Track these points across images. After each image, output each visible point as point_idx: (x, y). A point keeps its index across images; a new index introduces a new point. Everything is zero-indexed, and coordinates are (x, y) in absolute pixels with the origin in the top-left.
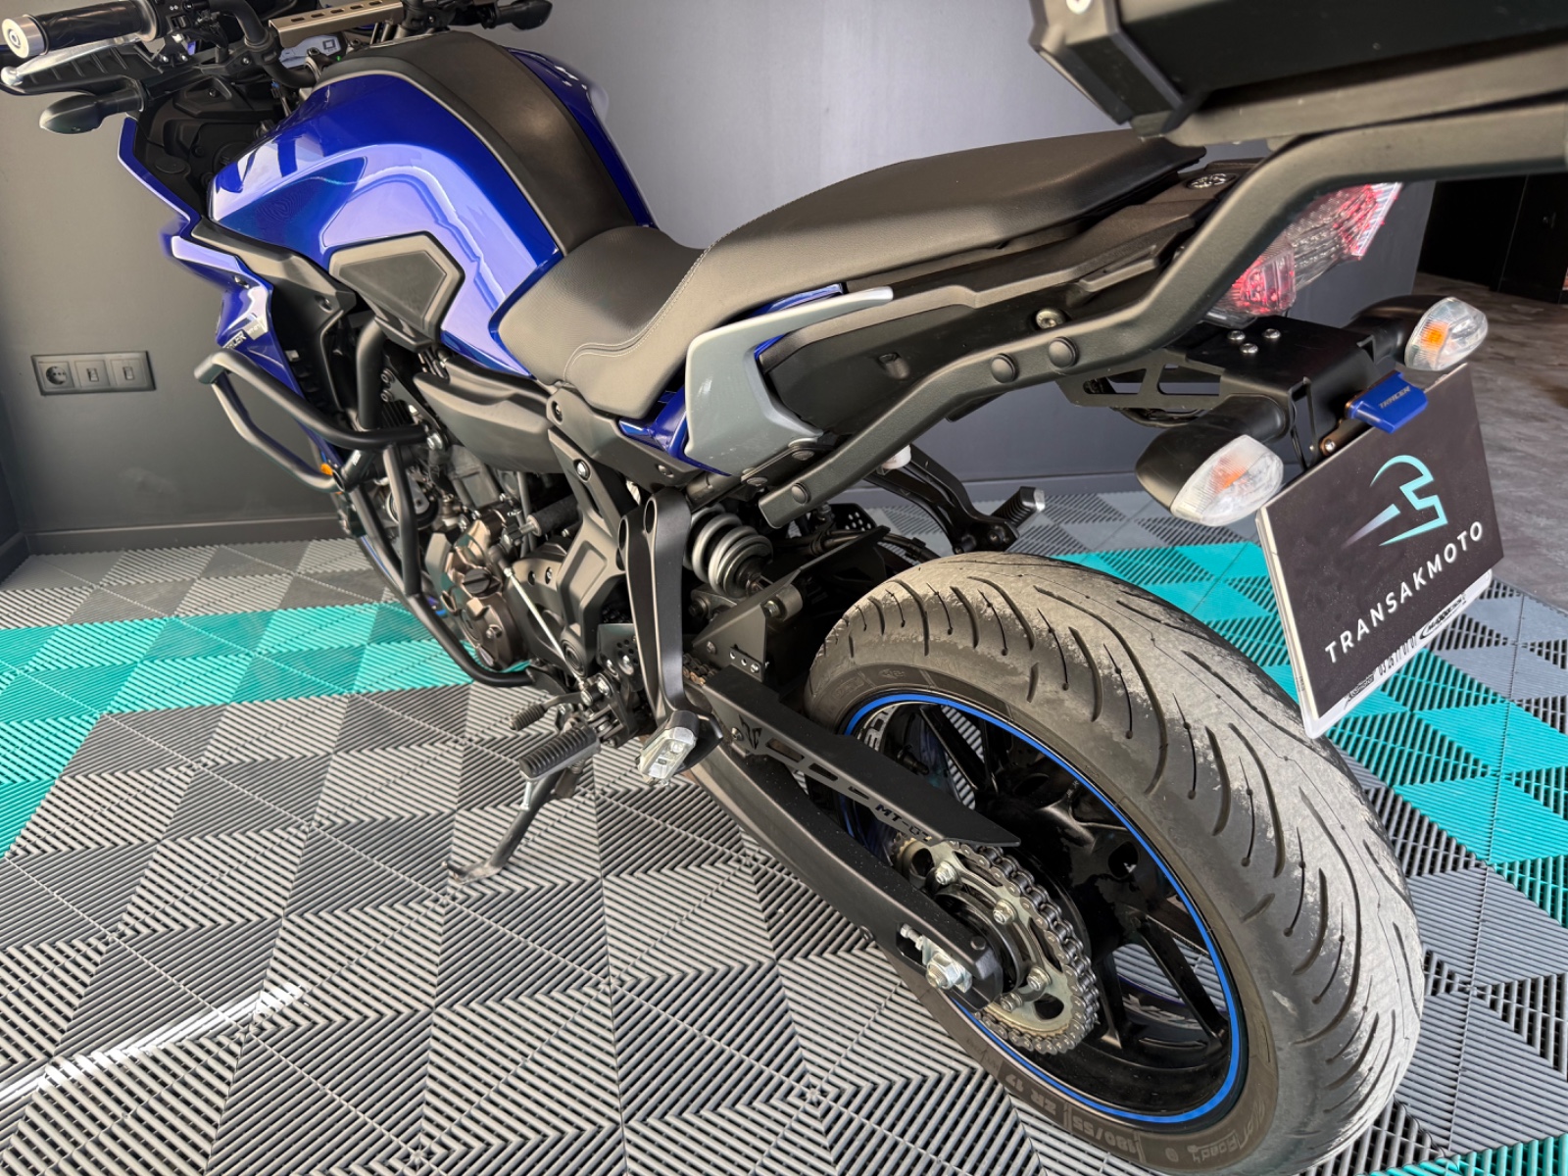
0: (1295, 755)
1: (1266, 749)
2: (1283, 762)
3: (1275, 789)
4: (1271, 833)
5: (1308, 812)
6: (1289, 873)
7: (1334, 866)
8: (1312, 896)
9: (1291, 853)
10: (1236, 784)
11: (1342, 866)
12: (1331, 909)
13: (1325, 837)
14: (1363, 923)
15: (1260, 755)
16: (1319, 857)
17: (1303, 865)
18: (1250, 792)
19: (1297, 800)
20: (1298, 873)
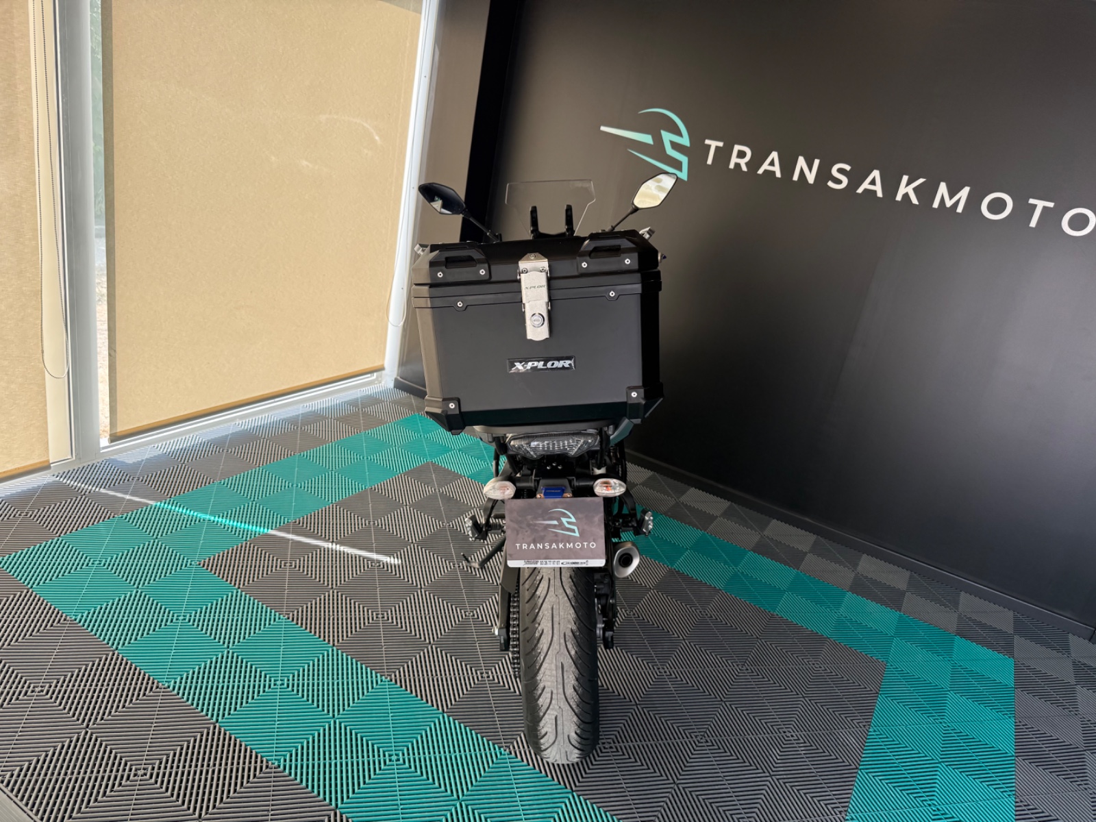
0: (561, 597)
1: (553, 589)
2: (555, 596)
3: (546, 600)
4: (537, 611)
5: (550, 612)
6: (535, 624)
7: (548, 631)
8: (537, 635)
9: (539, 619)
10: (538, 593)
11: (551, 632)
12: (541, 642)
13: (551, 622)
14: (549, 653)
15: (550, 590)
16: (544, 624)
17: (539, 624)
18: (539, 597)
19: (550, 607)
20: (537, 625)
